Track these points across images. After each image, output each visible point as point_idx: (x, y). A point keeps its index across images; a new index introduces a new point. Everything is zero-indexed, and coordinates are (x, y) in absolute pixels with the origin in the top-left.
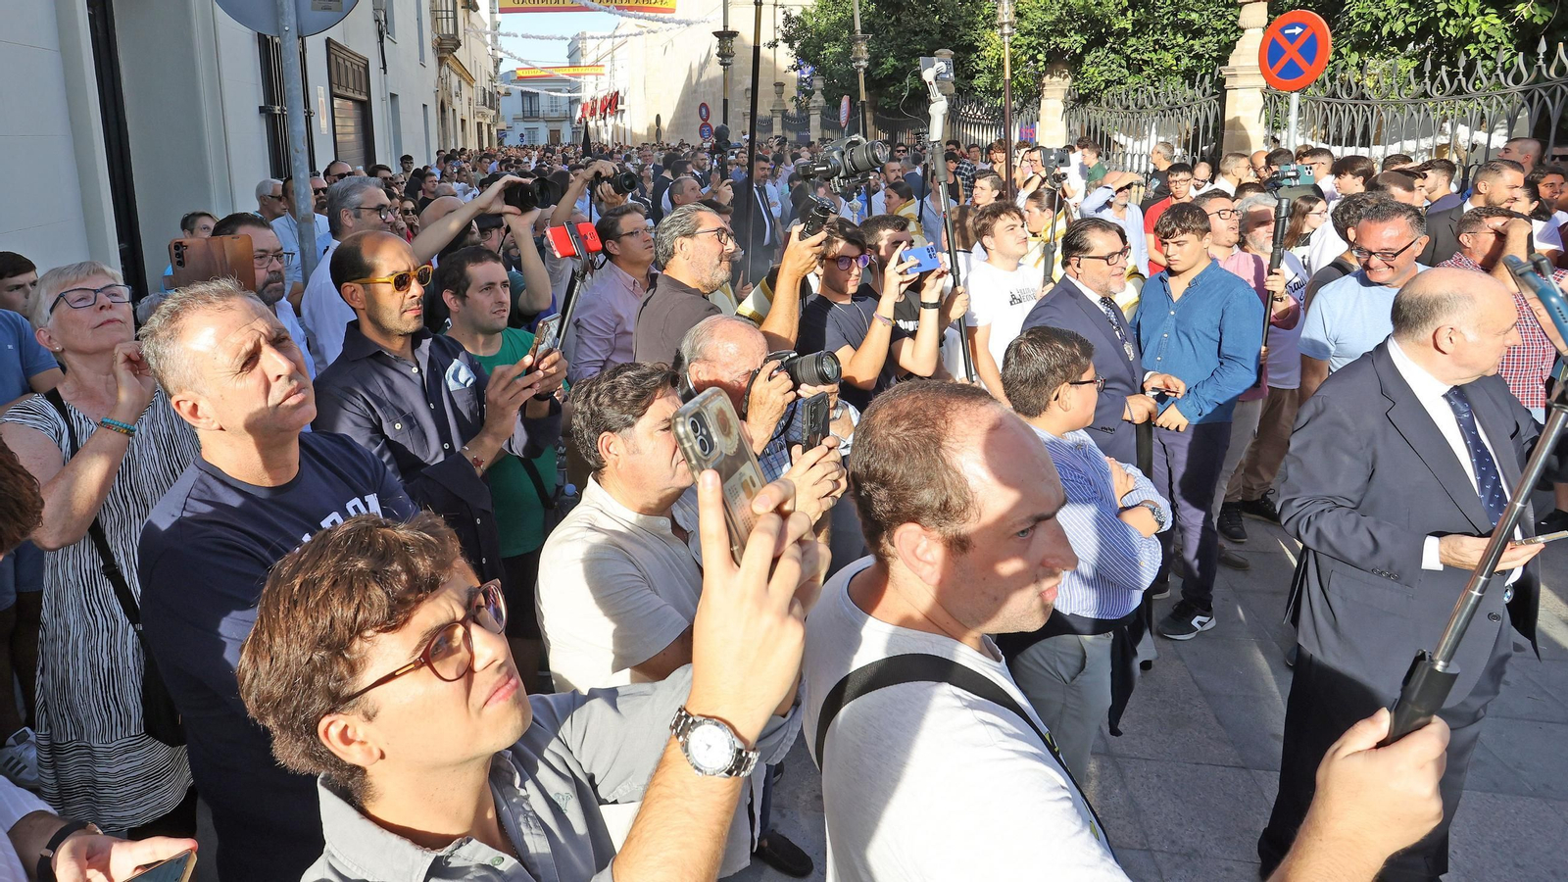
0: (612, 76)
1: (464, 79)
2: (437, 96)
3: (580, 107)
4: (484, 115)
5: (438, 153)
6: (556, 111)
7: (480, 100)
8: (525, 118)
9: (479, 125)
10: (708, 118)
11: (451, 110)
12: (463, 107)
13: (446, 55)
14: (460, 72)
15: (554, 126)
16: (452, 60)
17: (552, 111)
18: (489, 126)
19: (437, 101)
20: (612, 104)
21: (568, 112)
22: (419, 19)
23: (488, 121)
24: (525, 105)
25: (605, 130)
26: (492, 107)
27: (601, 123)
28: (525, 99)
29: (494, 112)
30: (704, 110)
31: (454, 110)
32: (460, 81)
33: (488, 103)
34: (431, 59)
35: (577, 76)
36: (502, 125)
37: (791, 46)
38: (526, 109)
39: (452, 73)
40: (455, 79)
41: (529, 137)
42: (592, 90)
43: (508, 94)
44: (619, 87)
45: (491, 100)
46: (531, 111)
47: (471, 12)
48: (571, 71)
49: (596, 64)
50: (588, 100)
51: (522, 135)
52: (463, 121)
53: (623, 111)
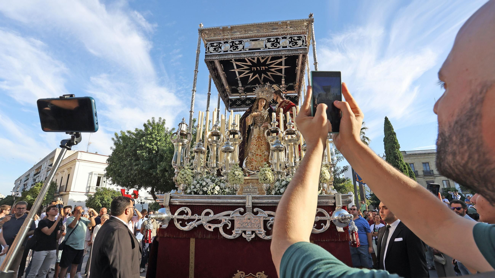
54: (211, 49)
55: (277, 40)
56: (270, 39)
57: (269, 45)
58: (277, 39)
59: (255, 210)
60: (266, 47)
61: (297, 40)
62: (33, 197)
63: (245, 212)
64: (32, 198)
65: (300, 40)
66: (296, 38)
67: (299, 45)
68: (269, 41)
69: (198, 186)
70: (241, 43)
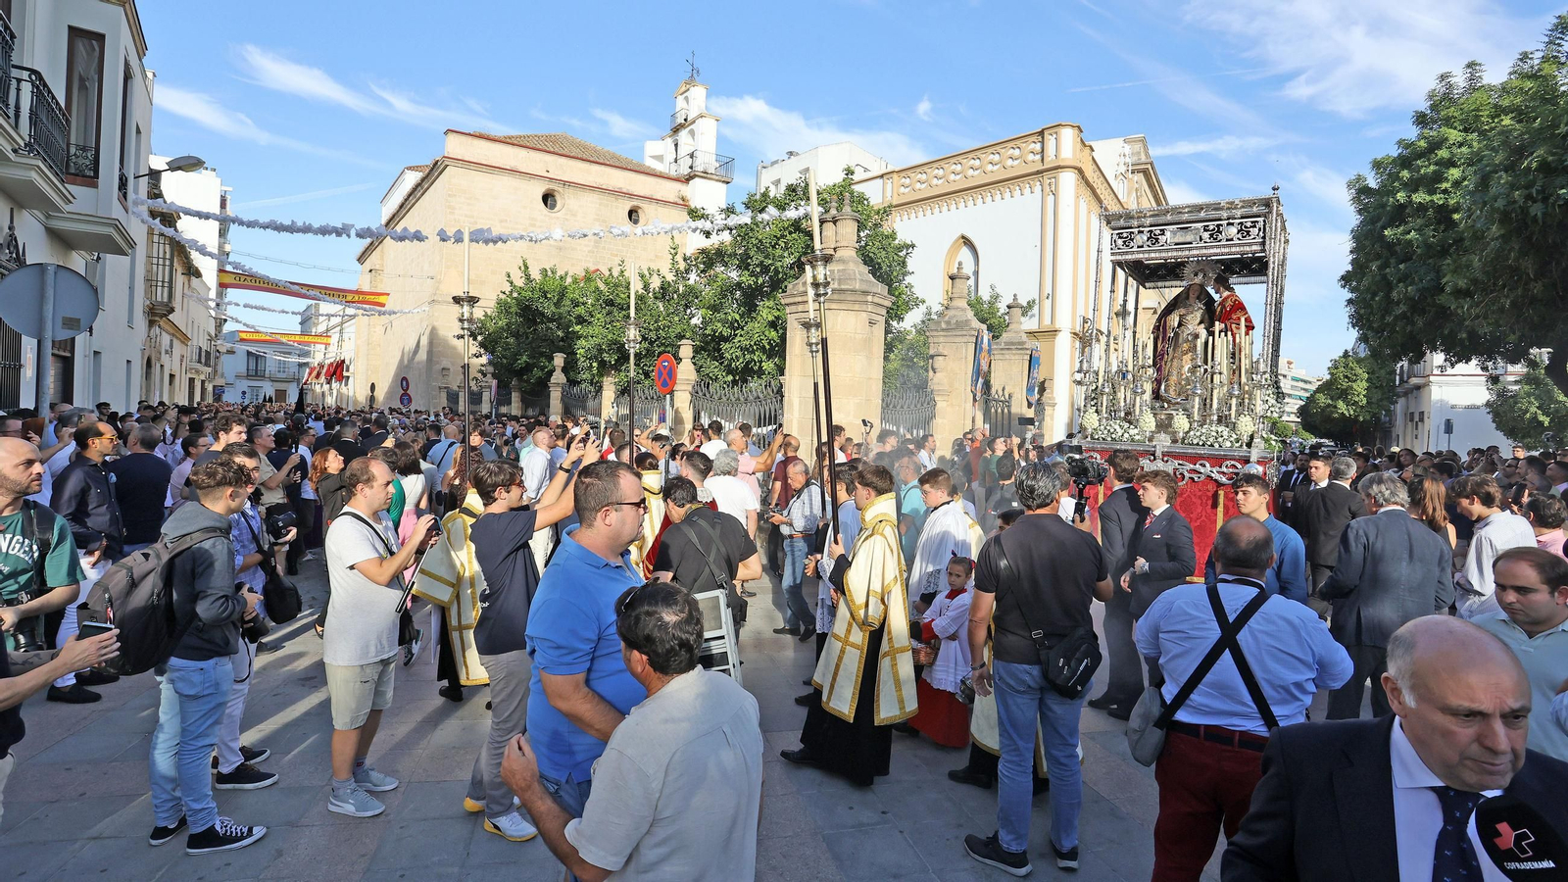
0: (340, 346)
1: (177, 338)
2: (143, 354)
3: (308, 370)
4: (197, 372)
5: (139, 403)
6: (284, 372)
7: (195, 357)
8: (248, 376)
9: (192, 381)
10: (408, 388)
11: (158, 366)
12: (173, 362)
13: (157, 319)
14: (172, 331)
15: (281, 386)
16: (164, 322)
17: (279, 371)
18: (203, 382)
19: (143, 358)
20: (337, 371)
21: (297, 374)
22: (131, 288)
23: (203, 377)
24: (251, 364)
25: (328, 395)
26: (207, 365)
27: (326, 387)
28: (250, 358)
29: (210, 370)
30: (404, 383)
31: (162, 366)
32: (171, 340)
33: (203, 360)
34: (141, 321)
35: (308, 344)
36: (219, 382)
37: (475, 339)
38: (250, 368)
39: (164, 333)
40: (166, 339)
41: (252, 395)
42: (319, 356)
43: (231, 352)
44: (346, 356)
45: (207, 358)
46: (256, 370)
47: (193, 278)
48: (303, 339)
49: (326, 334)
50: (316, 365)
51: (244, 393)
52: (172, 376)
53: (348, 377)
54: (1120, 242)
55: (1219, 229)
56: (1208, 226)
57: (1206, 235)
58: (1218, 226)
59: (1166, 459)
60: (1201, 240)
61: (1251, 227)
62: (1332, 399)
63: (1155, 459)
64: (1330, 402)
65: (1255, 226)
66: (1249, 224)
67: (1253, 237)
68: (1205, 230)
69: (1106, 432)
70: (1163, 234)
